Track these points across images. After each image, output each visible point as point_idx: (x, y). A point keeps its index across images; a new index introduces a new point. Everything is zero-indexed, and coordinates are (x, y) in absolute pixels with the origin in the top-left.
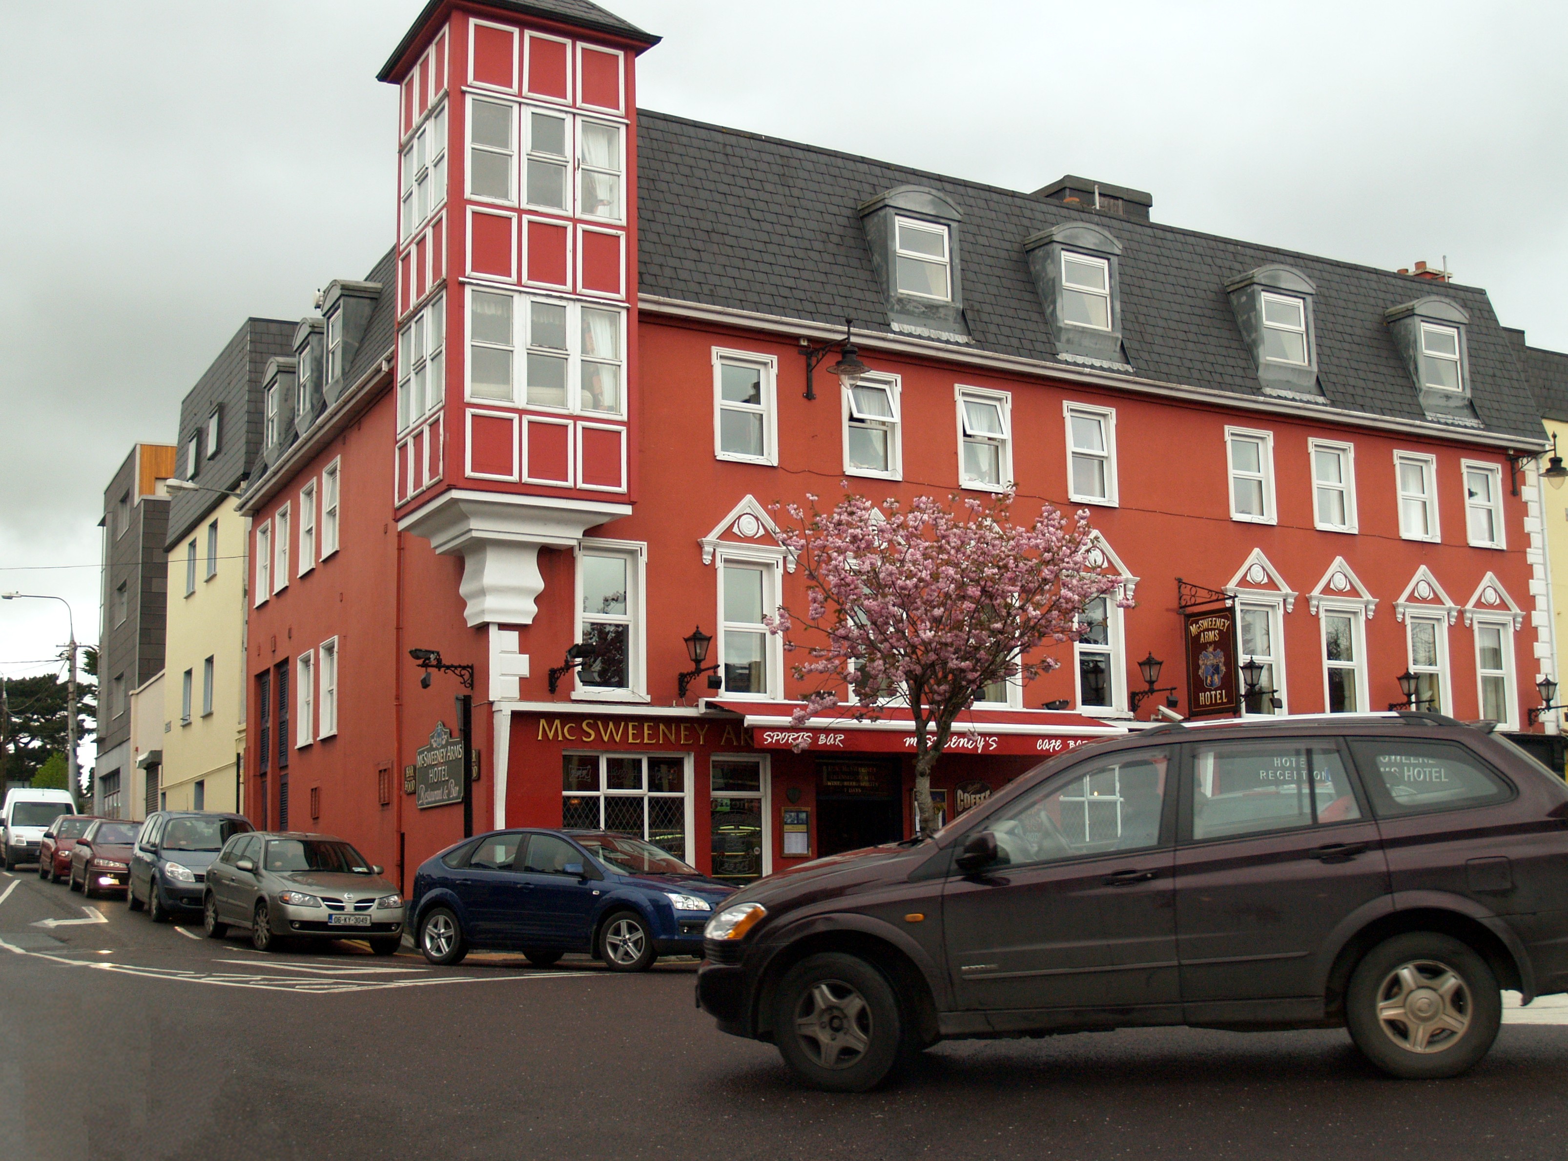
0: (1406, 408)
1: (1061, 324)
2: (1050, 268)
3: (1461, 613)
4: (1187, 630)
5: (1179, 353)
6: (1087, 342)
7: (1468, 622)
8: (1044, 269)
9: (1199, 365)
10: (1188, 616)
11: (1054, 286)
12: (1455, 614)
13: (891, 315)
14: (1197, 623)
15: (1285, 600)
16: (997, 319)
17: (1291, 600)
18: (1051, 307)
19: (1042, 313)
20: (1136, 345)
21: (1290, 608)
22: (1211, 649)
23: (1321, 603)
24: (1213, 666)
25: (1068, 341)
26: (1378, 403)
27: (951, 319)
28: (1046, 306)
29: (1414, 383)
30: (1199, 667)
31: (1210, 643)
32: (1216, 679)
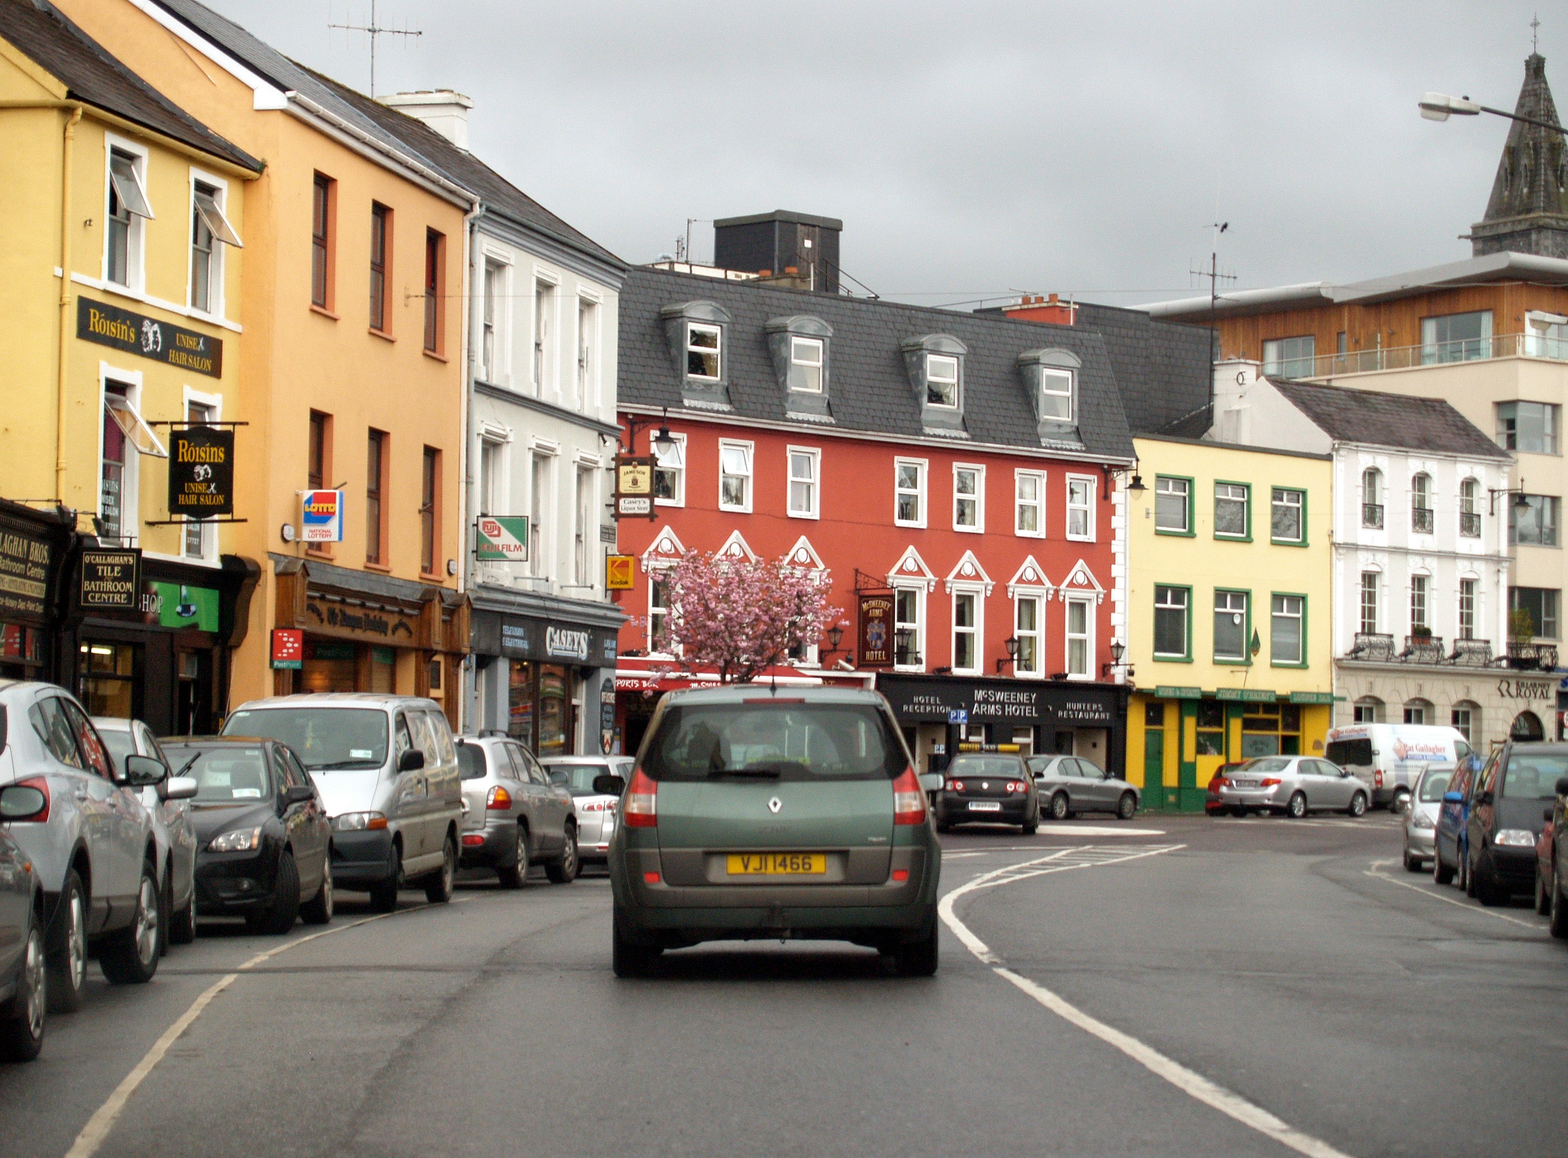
0: (1027, 437)
1: (789, 391)
2: (783, 349)
3: (1057, 592)
4: (860, 607)
5: (866, 405)
6: (806, 402)
7: (1061, 598)
8: (779, 348)
9: (879, 414)
10: (861, 597)
11: (786, 364)
12: (1052, 592)
13: (683, 393)
14: (867, 602)
15: (928, 584)
16: (748, 390)
17: (933, 583)
18: (783, 378)
19: (777, 383)
20: (838, 402)
21: (932, 589)
22: (876, 622)
23: (954, 585)
24: (877, 633)
25: (793, 402)
26: (1006, 435)
27: (719, 392)
28: (779, 375)
29: (1034, 416)
30: (867, 633)
31: (876, 618)
32: (879, 643)
